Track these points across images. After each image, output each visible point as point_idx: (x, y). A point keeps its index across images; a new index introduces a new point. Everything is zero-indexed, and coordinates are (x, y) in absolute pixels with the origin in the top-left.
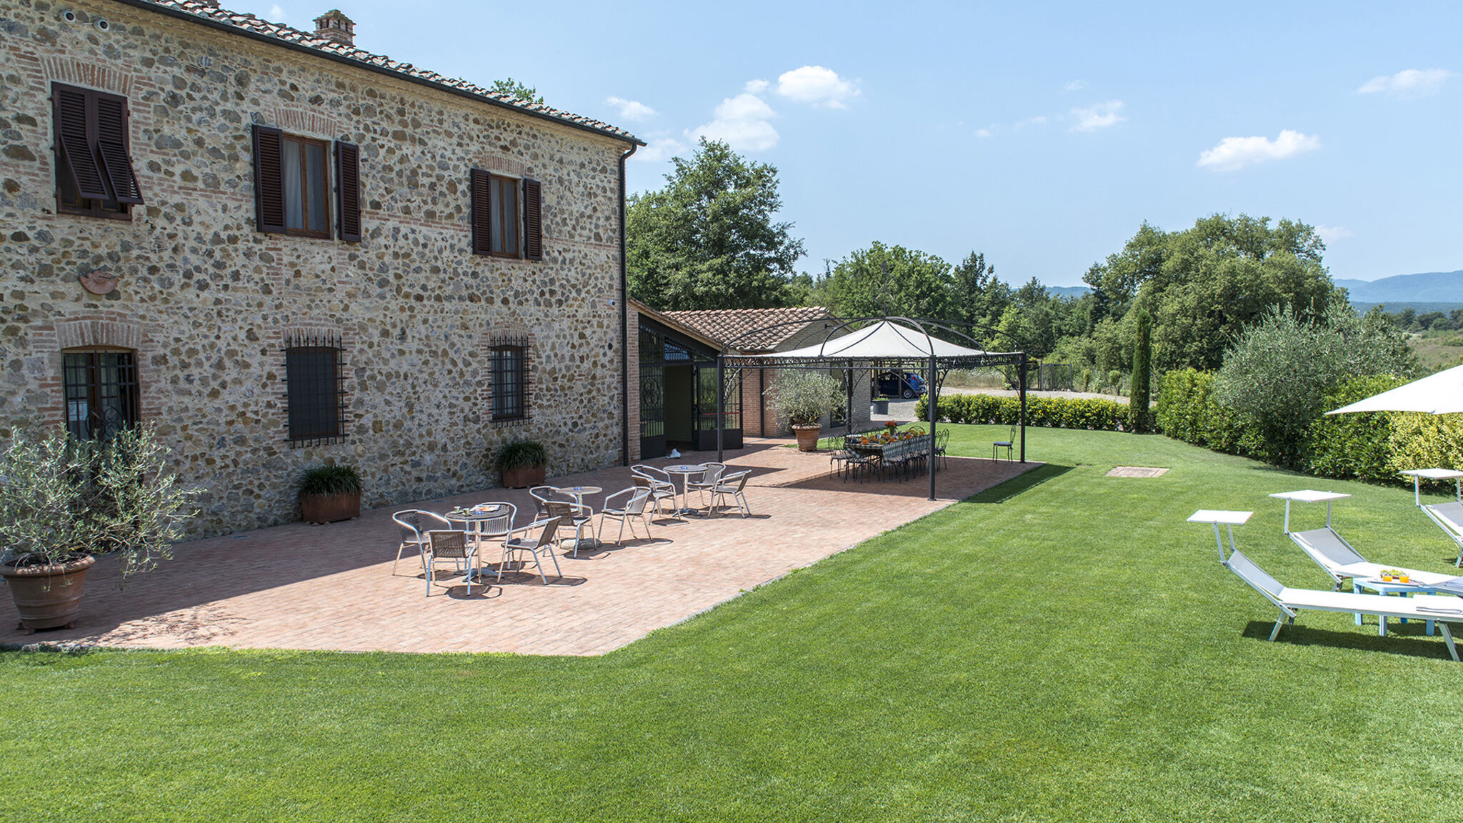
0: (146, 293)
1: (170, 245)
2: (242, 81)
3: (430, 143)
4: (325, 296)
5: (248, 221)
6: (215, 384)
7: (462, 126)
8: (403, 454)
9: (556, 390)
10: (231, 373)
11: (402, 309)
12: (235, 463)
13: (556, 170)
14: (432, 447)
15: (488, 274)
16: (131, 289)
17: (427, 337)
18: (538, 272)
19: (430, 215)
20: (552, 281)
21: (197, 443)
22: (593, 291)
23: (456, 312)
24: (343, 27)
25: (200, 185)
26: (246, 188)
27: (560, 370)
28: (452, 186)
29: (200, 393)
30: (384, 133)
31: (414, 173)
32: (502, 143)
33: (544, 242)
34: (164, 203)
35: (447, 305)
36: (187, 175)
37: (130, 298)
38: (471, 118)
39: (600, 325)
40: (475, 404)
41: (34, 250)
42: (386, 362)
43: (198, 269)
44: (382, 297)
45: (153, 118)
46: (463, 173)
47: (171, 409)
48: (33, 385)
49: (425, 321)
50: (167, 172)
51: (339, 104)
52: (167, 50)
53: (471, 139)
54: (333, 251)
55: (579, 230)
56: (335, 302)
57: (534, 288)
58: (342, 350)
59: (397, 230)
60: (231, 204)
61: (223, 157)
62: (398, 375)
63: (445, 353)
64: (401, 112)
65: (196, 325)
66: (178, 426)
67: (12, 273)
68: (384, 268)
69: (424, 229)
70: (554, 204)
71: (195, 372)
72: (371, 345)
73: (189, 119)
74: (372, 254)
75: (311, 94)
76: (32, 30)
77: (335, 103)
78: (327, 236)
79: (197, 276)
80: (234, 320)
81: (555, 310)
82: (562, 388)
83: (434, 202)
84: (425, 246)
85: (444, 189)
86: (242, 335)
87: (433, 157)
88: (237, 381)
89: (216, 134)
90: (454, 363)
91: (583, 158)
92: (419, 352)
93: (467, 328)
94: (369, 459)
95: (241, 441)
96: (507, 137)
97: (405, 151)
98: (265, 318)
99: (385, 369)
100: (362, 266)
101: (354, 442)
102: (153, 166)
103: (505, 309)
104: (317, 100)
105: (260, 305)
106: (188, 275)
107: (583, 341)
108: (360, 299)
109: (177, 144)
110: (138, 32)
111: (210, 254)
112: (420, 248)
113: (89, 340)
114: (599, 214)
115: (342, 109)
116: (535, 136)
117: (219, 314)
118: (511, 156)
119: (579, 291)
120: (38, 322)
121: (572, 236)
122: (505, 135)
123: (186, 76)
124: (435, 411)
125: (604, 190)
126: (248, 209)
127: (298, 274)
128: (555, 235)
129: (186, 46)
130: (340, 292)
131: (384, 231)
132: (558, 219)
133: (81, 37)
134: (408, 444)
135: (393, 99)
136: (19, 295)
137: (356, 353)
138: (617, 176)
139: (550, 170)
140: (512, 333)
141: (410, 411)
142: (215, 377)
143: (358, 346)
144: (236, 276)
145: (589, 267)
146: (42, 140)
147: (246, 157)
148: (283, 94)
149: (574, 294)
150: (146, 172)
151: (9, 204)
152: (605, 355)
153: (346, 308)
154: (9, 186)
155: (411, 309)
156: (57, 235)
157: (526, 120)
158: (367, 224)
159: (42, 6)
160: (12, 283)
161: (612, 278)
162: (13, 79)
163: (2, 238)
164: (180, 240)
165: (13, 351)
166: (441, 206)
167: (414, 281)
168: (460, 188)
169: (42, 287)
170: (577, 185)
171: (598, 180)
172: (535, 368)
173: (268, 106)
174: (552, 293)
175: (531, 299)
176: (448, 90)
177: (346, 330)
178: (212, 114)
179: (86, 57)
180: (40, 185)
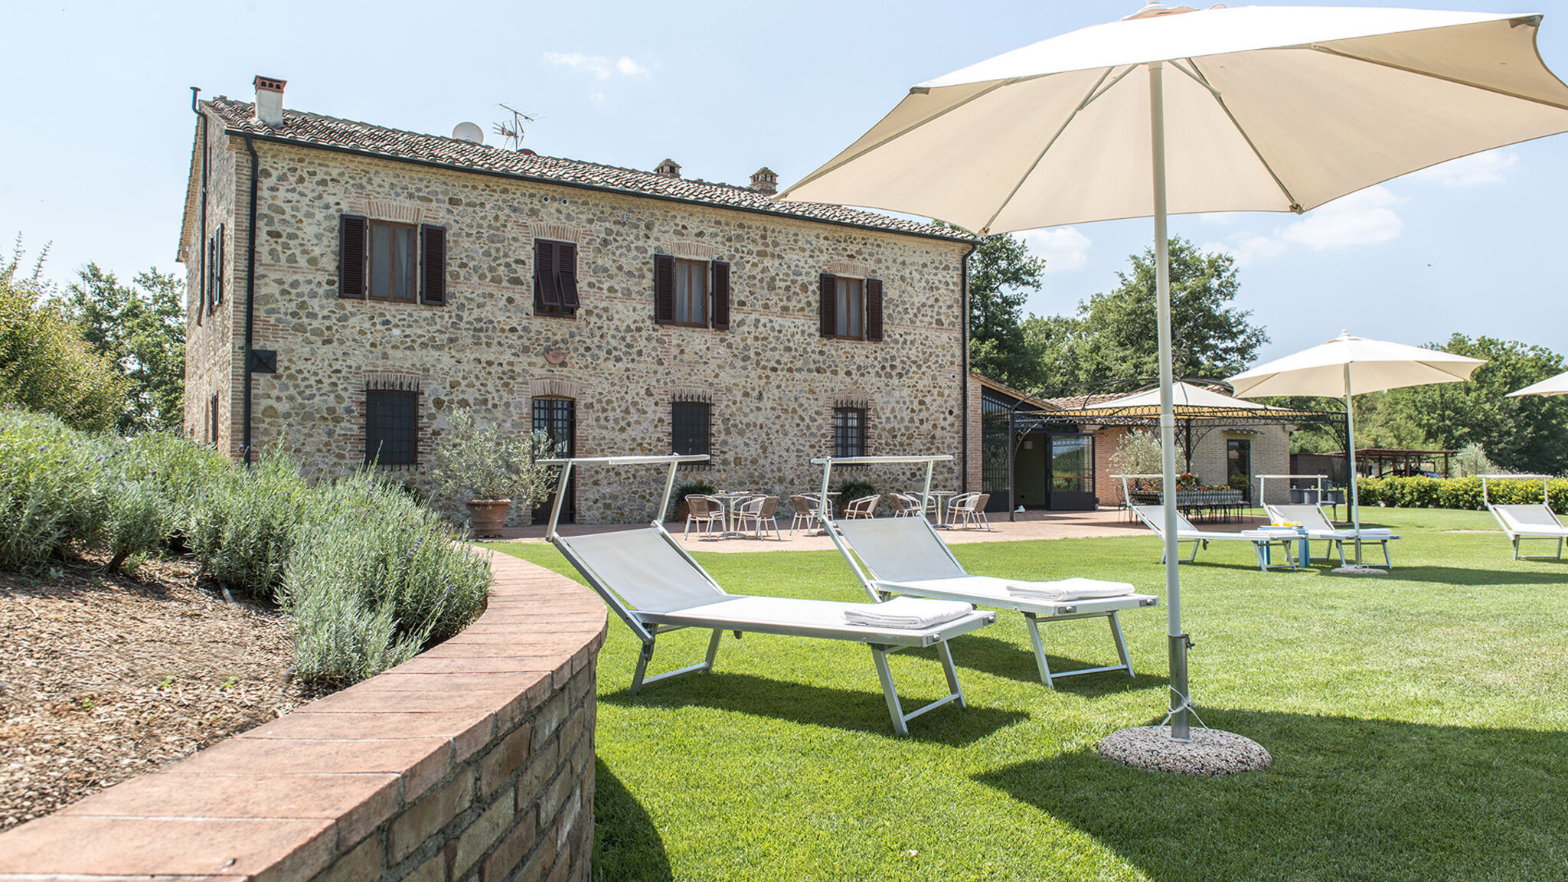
0: (582, 364)
1: (598, 333)
2: (648, 227)
3: (786, 258)
4: (701, 367)
5: (650, 317)
6: (623, 424)
7: (814, 242)
8: (757, 484)
9: (895, 445)
10: (634, 417)
11: (760, 377)
12: (634, 476)
13: (898, 270)
14: (781, 480)
15: (833, 352)
16: (573, 361)
17: (780, 398)
18: (879, 351)
19: (785, 309)
20: (893, 358)
22: (933, 367)
23: (805, 381)
24: (769, 179)
25: (619, 295)
26: (649, 295)
27: (899, 429)
28: (804, 288)
29: (613, 428)
30: (750, 253)
31: (773, 279)
32: (849, 253)
33: (885, 327)
34: (596, 307)
35: (797, 375)
36: (611, 290)
37: (573, 367)
38: (822, 236)
39: (941, 395)
40: (819, 451)
41: (520, 337)
42: (746, 415)
43: (615, 349)
44: (745, 368)
45: (592, 255)
46: (814, 277)
47: (594, 438)
48: (516, 417)
49: (779, 387)
50: (599, 288)
51: (716, 235)
52: (602, 212)
53: (822, 252)
54: (708, 336)
55: (920, 317)
56: (709, 371)
57: (876, 363)
58: (710, 404)
59: (758, 321)
60: (639, 307)
61: (635, 276)
62: (755, 425)
63: (794, 411)
64: (764, 237)
65: (613, 384)
66: (599, 449)
67: (508, 351)
68: (746, 348)
69: (780, 320)
70: (896, 297)
71: (611, 415)
72: (735, 403)
73: (614, 254)
74: (738, 338)
75: (697, 231)
76: (526, 210)
77: (714, 235)
78: (706, 327)
79: (615, 353)
80: (638, 382)
81: (895, 381)
82: (901, 444)
83: (789, 299)
84: (780, 332)
85: (798, 290)
86: (643, 392)
87: (789, 267)
88: (638, 422)
89: (631, 262)
90: (803, 419)
91: (926, 259)
92: (773, 409)
93: (814, 393)
94: (730, 484)
96: (853, 248)
97: (766, 264)
98: (658, 381)
99: (745, 420)
100: (730, 346)
101: (719, 471)
102: (591, 285)
103: (848, 379)
104: (700, 234)
105: (655, 372)
106: (609, 352)
107: (923, 407)
108: (727, 369)
109: (606, 270)
110: (585, 203)
111: (623, 339)
112: (776, 334)
113: (548, 392)
114: (940, 304)
115: (719, 239)
116: (878, 246)
117: (628, 378)
118: (855, 262)
119: (919, 367)
120: (520, 380)
121: (913, 322)
122: (851, 246)
123: (613, 227)
124: (785, 454)
125: (947, 284)
126: (650, 309)
127: (682, 352)
128: (896, 322)
129: (614, 208)
130: (713, 365)
131: (748, 322)
132: (900, 309)
133: (553, 211)
134: (762, 476)
135: (758, 228)
136: (511, 364)
137: (723, 407)
138: (960, 272)
139: (893, 271)
140: (854, 398)
141: (764, 452)
142: (623, 419)
143: (725, 403)
144: (640, 353)
145: (931, 347)
146: (528, 273)
147: (650, 276)
148: (676, 232)
149: (914, 368)
150: (586, 288)
151: (509, 311)
152: (945, 419)
153: (717, 376)
154: (510, 300)
155: (768, 377)
156: (533, 328)
157: (869, 233)
158: (734, 316)
159: (532, 196)
160: (507, 357)
161: (953, 356)
162: (515, 239)
163: (503, 330)
164: (605, 330)
165: (506, 396)
166: (794, 302)
167: (770, 357)
168: (811, 288)
169: (524, 359)
170: (920, 281)
171: (940, 276)
172: (875, 427)
173: (667, 242)
174: (893, 367)
175: (873, 372)
176: (803, 217)
177: (716, 391)
178: (629, 249)
179: (554, 222)
180: (526, 299)
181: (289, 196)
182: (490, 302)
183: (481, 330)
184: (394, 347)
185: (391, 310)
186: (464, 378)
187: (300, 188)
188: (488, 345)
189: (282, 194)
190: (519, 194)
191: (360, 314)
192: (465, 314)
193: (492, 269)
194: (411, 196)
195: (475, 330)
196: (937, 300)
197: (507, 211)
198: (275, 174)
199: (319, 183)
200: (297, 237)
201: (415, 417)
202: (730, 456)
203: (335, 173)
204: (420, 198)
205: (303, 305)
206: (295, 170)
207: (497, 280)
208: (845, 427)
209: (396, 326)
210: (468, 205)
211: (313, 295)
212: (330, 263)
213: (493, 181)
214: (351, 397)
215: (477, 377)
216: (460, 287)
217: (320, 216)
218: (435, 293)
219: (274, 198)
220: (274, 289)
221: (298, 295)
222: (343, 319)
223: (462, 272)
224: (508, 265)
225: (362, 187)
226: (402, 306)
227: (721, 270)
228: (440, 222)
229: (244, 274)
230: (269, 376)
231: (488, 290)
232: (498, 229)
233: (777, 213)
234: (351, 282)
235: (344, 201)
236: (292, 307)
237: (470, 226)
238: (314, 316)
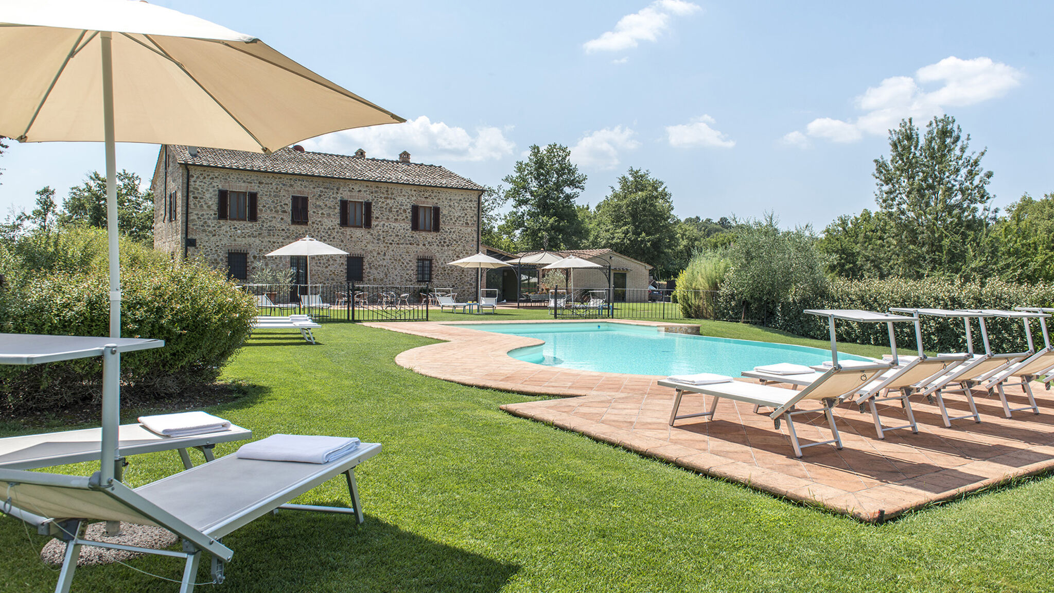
1: (317, 231)
2: (338, 189)
3: (397, 199)
4: (360, 243)
5: (338, 224)
6: (327, 265)
7: (410, 193)
9: (445, 274)
10: (331, 262)
11: (385, 247)
13: (448, 203)
15: (418, 237)
17: (393, 255)
18: (438, 236)
19: (396, 219)
20: (445, 239)
21: (321, 279)
22: (463, 242)
23: (405, 248)
25: (326, 216)
26: (338, 216)
27: (447, 267)
28: (405, 211)
29: (323, 267)
30: (381, 198)
31: (391, 208)
32: (425, 197)
33: (441, 226)
34: (316, 221)
35: (401, 246)
36: (322, 214)
38: (414, 191)
39: (467, 253)
40: (411, 276)
41: (286, 232)
42: (378, 262)
43: (324, 236)
44: (378, 243)
45: (315, 201)
46: (409, 206)
47: (315, 270)
48: (284, 262)
49: (393, 250)
50: (317, 213)
52: (319, 185)
53: (413, 196)
54: (362, 231)
55: (458, 221)
56: (363, 245)
57: (437, 241)
58: (363, 258)
59: (384, 224)
60: (333, 220)
61: (332, 208)
62: (382, 265)
63: (400, 260)
64: (387, 191)
66: (317, 275)
67: (281, 238)
68: (379, 235)
69: (394, 224)
70: (447, 213)
71: (322, 261)
72: (373, 257)
73: (323, 200)
74: (375, 232)
75: (358, 190)
76: (289, 184)
77: (366, 192)
78: (361, 227)
79: (324, 238)
81: (446, 248)
82: (448, 274)
83: (398, 216)
84: (394, 229)
85: (402, 212)
87: (398, 203)
88: (333, 264)
89: (330, 203)
90: (403, 263)
91: (461, 198)
92: (390, 259)
93: (409, 253)
95: (333, 279)
96: (427, 194)
97: (388, 202)
99: (378, 264)
100: (372, 235)
102: (314, 212)
103: (424, 247)
104: (360, 191)
105: (340, 245)
107: (459, 258)
108: (371, 244)
109: (320, 206)
110: (312, 181)
111: (327, 232)
112: (392, 229)
114: (467, 216)
115: (368, 193)
116: (439, 193)
118: (428, 200)
119: (457, 242)
121: (454, 224)
123: (323, 190)
124: (395, 277)
125: (471, 207)
126: (338, 221)
127: (352, 237)
128: (446, 224)
129: (323, 183)
130: (364, 242)
131: (380, 225)
132: (449, 218)
133: (299, 185)
135: (384, 188)
136: (282, 242)
137: (368, 258)
138: (477, 202)
139: (446, 203)
140: (426, 255)
141: (386, 276)
142: (327, 263)
144: (334, 238)
145: (463, 234)
146: (289, 209)
147: (338, 208)
148: (349, 191)
149: (455, 242)
150: (312, 214)
151: (282, 223)
153: (366, 246)
154: (282, 219)
155: (388, 247)
156: (291, 229)
157: (435, 188)
158: (374, 223)
159: (291, 179)
160: (281, 240)
161: (473, 237)
162: (284, 196)
163: (279, 230)
164: (320, 229)
166: (400, 217)
167: (389, 239)
168: (408, 211)
169: (287, 241)
170: (458, 207)
171: (468, 204)
172: (436, 266)
173: (345, 194)
174: (444, 242)
175: (435, 244)
176: (403, 183)
177: (366, 252)
178: (330, 198)
179: (299, 189)
180: (288, 219)
181: (200, 184)
182: (274, 220)
183: (271, 230)
184: (238, 237)
185: (237, 224)
186: (264, 248)
187: (204, 181)
188: (274, 236)
189: (198, 183)
190: (285, 180)
191: (226, 225)
192: (265, 224)
193: (275, 207)
194: (244, 182)
195: (269, 230)
196: (466, 214)
197: (281, 185)
198: (195, 176)
199: (211, 179)
200: (203, 198)
201: (246, 262)
202: (372, 278)
203: (216, 175)
204: (248, 182)
205: (205, 223)
206: (202, 174)
207: (277, 212)
208: (423, 267)
209: (239, 229)
210: (266, 184)
211: (209, 219)
212: (215, 207)
213: (275, 175)
214: (223, 255)
215: (269, 248)
216: (263, 214)
217: (211, 190)
218: (253, 217)
219: (195, 185)
220: (195, 217)
221: (204, 219)
222: (220, 227)
223: (264, 209)
224: (281, 206)
225: (226, 179)
226: (241, 222)
228: (255, 191)
229: (185, 212)
230: (193, 248)
231: (274, 215)
232: (277, 192)
233: (391, 182)
234: (222, 214)
235: (220, 185)
236: (202, 223)
237: (267, 192)
238: (209, 226)
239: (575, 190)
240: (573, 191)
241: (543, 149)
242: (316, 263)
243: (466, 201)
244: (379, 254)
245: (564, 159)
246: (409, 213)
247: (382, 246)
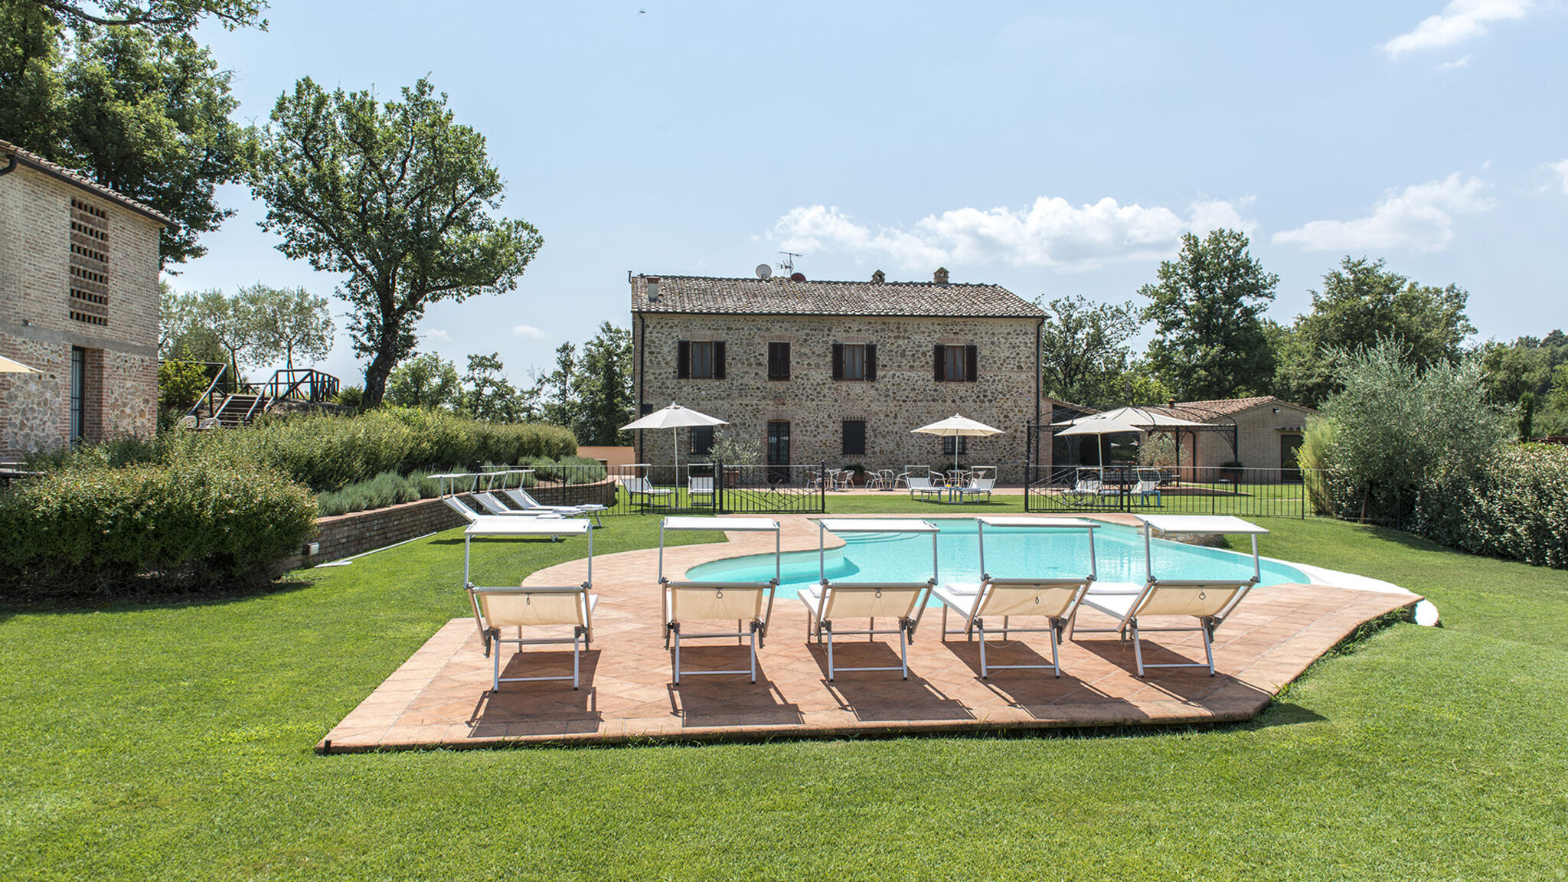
0: (794, 403)
1: (802, 387)
2: (829, 330)
3: (913, 338)
4: (860, 402)
5: (830, 377)
6: (815, 433)
7: (930, 329)
8: (894, 464)
10: (821, 429)
11: (896, 406)
13: (989, 338)
15: (944, 389)
16: (789, 402)
18: (975, 387)
19: (912, 367)
20: (985, 391)
21: (808, 452)
22: (1016, 394)
23: (925, 406)
25: (813, 367)
26: (830, 366)
28: (924, 354)
29: (810, 436)
30: (889, 337)
31: (904, 351)
32: (955, 332)
33: (978, 373)
34: (800, 374)
35: (919, 404)
36: (809, 364)
37: (789, 405)
38: (937, 325)
39: (1021, 411)
40: (934, 446)
41: (762, 392)
42: (887, 427)
43: (811, 395)
44: (886, 401)
45: (798, 348)
46: (931, 347)
47: (800, 441)
48: (760, 431)
49: (907, 411)
50: (802, 364)
51: (869, 330)
52: (803, 326)
53: (936, 332)
54: (864, 385)
55: (1005, 365)
56: (864, 404)
57: (973, 394)
58: (866, 422)
59: (894, 375)
60: (824, 372)
61: (822, 356)
62: (892, 432)
64: (898, 328)
65: (810, 413)
66: (803, 446)
67: (756, 399)
68: (887, 390)
69: (908, 374)
70: (988, 354)
71: (809, 429)
72: (880, 420)
73: (810, 346)
74: (882, 385)
75: (857, 329)
76: (764, 328)
77: (867, 331)
78: (863, 380)
79: (811, 397)
80: (824, 411)
81: (987, 404)
82: (991, 441)
83: (914, 361)
84: (908, 380)
85: (920, 356)
86: (826, 416)
87: (914, 343)
88: (823, 432)
89: (819, 349)
91: (1010, 331)
92: (904, 423)
93: (931, 413)
94: (878, 464)
95: (824, 453)
96: (956, 329)
97: (899, 343)
98: (835, 410)
99: (886, 430)
100: (877, 390)
101: (870, 455)
102: (798, 363)
103: (953, 404)
104: (860, 330)
105: (833, 406)
106: (808, 397)
107: (1007, 419)
108: (876, 402)
109: (806, 355)
110: (795, 322)
111: (815, 389)
112: (906, 381)
113: (776, 418)
114: (1020, 356)
115: (870, 332)
116: (975, 325)
117: (818, 409)
118: (959, 336)
119: (1005, 395)
120: (762, 413)
121: (999, 368)
123: (810, 333)
124: (911, 448)
125: (1026, 343)
126: (830, 373)
127: (849, 394)
128: (987, 369)
129: (809, 323)
130: (867, 400)
131: (888, 376)
132: (991, 361)
133: (777, 328)
134: (897, 460)
135: (893, 324)
136: (757, 405)
137: (873, 423)
138: (1035, 335)
139: (986, 339)
141: (899, 447)
142: (816, 430)
143: (874, 421)
144: (825, 396)
145: (1013, 383)
146: (765, 360)
147: (830, 355)
148: (845, 331)
149: (1001, 396)
150: (795, 365)
151: (756, 379)
152: (1023, 426)
153: (869, 406)
154: (756, 374)
155: (900, 406)
156: (768, 387)
157: (968, 319)
158: (879, 373)
159: (767, 321)
160: (755, 401)
161: (1030, 387)
162: (759, 344)
163: (753, 389)
164: (805, 385)
165: (755, 421)
166: (917, 363)
167: (902, 395)
168: (928, 354)
169: (763, 402)
170: (1005, 343)
171: (1020, 339)
173: (839, 336)
174: (985, 396)
175: (971, 400)
176: (920, 316)
177: (869, 414)
178: (818, 343)
179: (779, 333)
180: (764, 373)
181: (657, 335)
182: (746, 376)
183: (742, 389)
184: (703, 400)
185: (701, 383)
187: (662, 331)
188: (746, 396)
189: (654, 334)
190: (760, 322)
191: (687, 386)
192: (735, 382)
193: (747, 359)
194: (709, 329)
195: (740, 389)
196: (1018, 354)
197: (755, 330)
198: (651, 326)
199: (669, 328)
200: (660, 353)
202: (877, 449)
203: (676, 323)
204: (714, 329)
205: (663, 383)
206: (659, 323)
207: (750, 365)
209: (703, 390)
210: (736, 330)
211: (668, 378)
212: (674, 364)
213: (747, 317)
215: (741, 412)
216: (733, 369)
217: (670, 342)
218: (720, 374)
219: (650, 337)
220: (652, 377)
221: (661, 379)
222: (681, 388)
223: (733, 362)
224: (755, 357)
225: (687, 327)
226: (706, 380)
227: (871, 349)
228: (723, 340)
229: (639, 372)
231: (746, 370)
232: (750, 340)
233: (903, 315)
234: (683, 372)
235: (680, 335)
236: (659, 384)
237: (737, 340)
238: (668, 388)
239: (1260, 300)
240: (1256, 302)
241: (1203, 239)
242: (802, 431)
243: (1018, 334)
244: (887, 416)
245: (1237, 252)
246: (930, 356)
247: (891, 404)
